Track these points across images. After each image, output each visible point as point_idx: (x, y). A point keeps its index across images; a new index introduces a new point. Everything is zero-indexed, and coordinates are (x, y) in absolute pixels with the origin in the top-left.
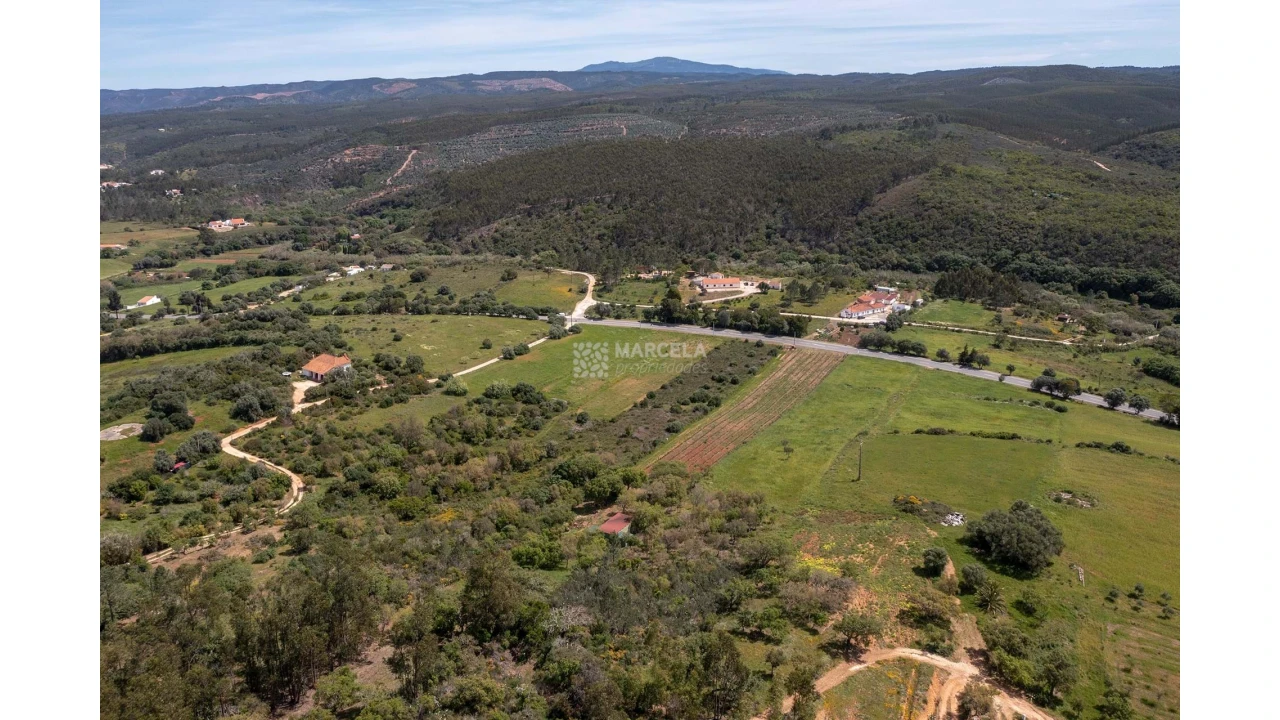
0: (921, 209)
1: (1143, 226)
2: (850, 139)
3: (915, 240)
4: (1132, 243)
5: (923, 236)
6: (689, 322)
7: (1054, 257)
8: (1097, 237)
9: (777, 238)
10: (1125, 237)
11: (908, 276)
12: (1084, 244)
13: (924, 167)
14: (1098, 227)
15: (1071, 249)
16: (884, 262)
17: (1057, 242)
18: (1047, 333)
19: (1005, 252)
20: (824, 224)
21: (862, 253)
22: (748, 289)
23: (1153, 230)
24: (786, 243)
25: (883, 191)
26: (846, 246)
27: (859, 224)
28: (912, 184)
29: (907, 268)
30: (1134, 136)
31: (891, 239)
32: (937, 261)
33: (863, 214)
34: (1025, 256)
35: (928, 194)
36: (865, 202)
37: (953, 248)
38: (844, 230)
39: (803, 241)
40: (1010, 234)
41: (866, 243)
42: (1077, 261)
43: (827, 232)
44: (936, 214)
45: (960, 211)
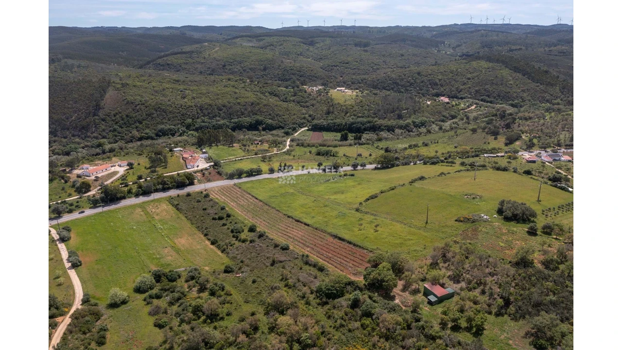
0: (133, 106)
3: (141, 123)
4: (239, 106)
5: (144, 120)
7: (212, 118)
8: (224, 106)
10: (234, 104)
12: (221, 110)
14: (220, 102)
15: (217, 114)
17: (207, 111)
19: (189, 121)
20: (82, 123)
22: (120, 169)
26: (104, 134)
27: (103, 120)
29: (147, 138)
31: (128, 125)
32: (160, 131)
33: (101, 113)
34: (199, 120)
35: (130, 98)
36: (98, 107)
37: (163, 123)
38: (96, 126)
39: (73, 136)
40: (185, 112)
41: (115, 130)
42: (223, 118)
43: (85, 128)
44: (143, 107)
45: (153, 104)
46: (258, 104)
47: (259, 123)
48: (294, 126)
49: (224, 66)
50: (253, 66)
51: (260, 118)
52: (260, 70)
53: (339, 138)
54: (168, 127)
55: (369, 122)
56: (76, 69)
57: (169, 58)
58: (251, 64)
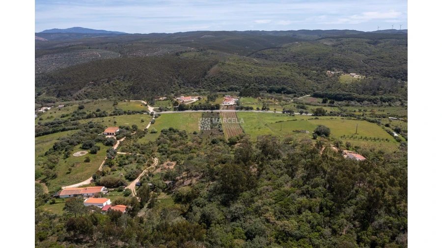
0: (222, 74)
1: (278, 75)
2: (185, 55)
3: (223, 83)
4: (277, 79)
5: (225, 82)
6: (187, 109)
7: (259, 84)
8: (268, 78)
9: (182, 86)
10: (275, 78)
11: (224, 93)
12: (266, 80)
13: (216, 63)
14: (268, 76)
15: (263, 82)
16: (217, 90)
17: (259, 80)
18: (272, 102)
19: (247, 84)
20: (197, 80)
21: (209, 88)
22: (195, 100)
23: (281, 76)
24: (186, 87)
25: (209, 70)
26: (204, 86)
27: (206, 80)
28: (216, 67)
29: (223, 91)
30: (257, 52)
31: (216, 83)
32: (231, 88)
33: (206, 77)
34: (252, 85)
35: (222, 70)
36: (205, 74)
37: (233, 84)
38: (202, 82)
39: (191, 86)
40: (247, 80)
41: (210, 85)
42: (266, 85)
43: (197, 83)
44: (226, 76)
45: (232, 74)
46: (288, 79)
47: (283, 89)
48: (303, 93)
49: (294, 56)
50: (312, 58)
51: (285, 86)
52: (316, 60)
53: (321, 102)
54: (235, 86)
55: (349, 95)
56: (210, 55)
57: (264, 51)
58: (311, 56)
